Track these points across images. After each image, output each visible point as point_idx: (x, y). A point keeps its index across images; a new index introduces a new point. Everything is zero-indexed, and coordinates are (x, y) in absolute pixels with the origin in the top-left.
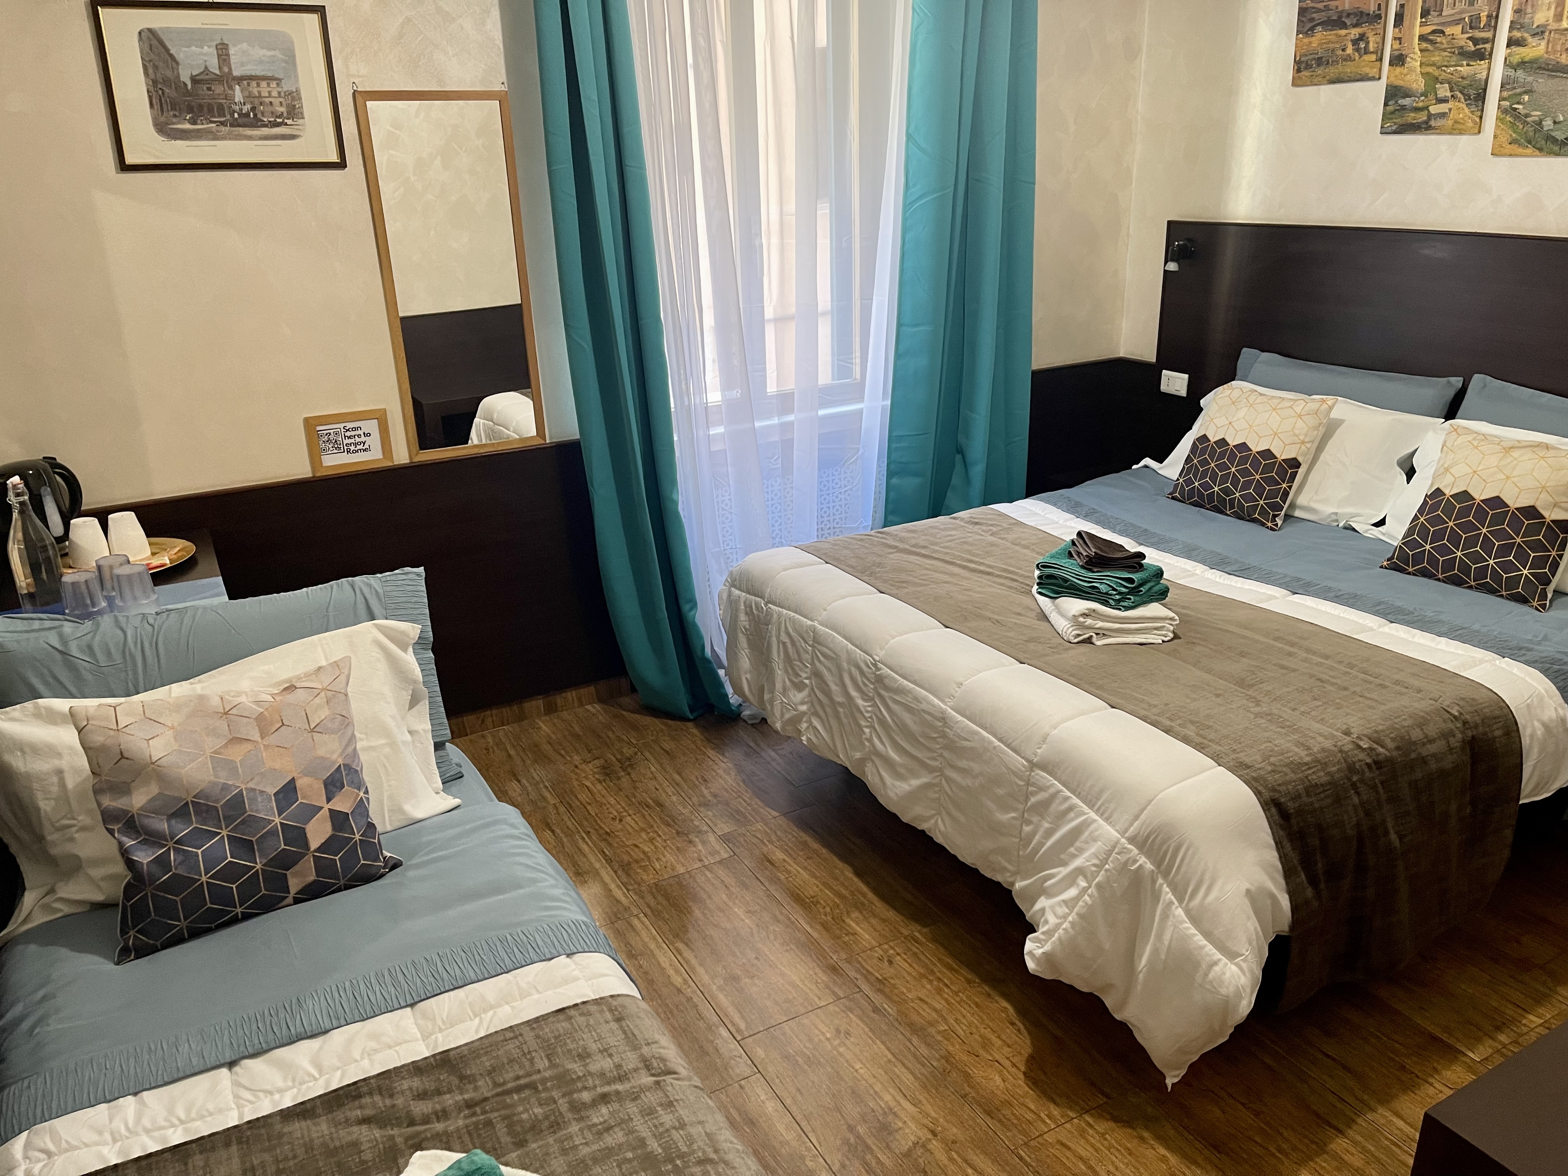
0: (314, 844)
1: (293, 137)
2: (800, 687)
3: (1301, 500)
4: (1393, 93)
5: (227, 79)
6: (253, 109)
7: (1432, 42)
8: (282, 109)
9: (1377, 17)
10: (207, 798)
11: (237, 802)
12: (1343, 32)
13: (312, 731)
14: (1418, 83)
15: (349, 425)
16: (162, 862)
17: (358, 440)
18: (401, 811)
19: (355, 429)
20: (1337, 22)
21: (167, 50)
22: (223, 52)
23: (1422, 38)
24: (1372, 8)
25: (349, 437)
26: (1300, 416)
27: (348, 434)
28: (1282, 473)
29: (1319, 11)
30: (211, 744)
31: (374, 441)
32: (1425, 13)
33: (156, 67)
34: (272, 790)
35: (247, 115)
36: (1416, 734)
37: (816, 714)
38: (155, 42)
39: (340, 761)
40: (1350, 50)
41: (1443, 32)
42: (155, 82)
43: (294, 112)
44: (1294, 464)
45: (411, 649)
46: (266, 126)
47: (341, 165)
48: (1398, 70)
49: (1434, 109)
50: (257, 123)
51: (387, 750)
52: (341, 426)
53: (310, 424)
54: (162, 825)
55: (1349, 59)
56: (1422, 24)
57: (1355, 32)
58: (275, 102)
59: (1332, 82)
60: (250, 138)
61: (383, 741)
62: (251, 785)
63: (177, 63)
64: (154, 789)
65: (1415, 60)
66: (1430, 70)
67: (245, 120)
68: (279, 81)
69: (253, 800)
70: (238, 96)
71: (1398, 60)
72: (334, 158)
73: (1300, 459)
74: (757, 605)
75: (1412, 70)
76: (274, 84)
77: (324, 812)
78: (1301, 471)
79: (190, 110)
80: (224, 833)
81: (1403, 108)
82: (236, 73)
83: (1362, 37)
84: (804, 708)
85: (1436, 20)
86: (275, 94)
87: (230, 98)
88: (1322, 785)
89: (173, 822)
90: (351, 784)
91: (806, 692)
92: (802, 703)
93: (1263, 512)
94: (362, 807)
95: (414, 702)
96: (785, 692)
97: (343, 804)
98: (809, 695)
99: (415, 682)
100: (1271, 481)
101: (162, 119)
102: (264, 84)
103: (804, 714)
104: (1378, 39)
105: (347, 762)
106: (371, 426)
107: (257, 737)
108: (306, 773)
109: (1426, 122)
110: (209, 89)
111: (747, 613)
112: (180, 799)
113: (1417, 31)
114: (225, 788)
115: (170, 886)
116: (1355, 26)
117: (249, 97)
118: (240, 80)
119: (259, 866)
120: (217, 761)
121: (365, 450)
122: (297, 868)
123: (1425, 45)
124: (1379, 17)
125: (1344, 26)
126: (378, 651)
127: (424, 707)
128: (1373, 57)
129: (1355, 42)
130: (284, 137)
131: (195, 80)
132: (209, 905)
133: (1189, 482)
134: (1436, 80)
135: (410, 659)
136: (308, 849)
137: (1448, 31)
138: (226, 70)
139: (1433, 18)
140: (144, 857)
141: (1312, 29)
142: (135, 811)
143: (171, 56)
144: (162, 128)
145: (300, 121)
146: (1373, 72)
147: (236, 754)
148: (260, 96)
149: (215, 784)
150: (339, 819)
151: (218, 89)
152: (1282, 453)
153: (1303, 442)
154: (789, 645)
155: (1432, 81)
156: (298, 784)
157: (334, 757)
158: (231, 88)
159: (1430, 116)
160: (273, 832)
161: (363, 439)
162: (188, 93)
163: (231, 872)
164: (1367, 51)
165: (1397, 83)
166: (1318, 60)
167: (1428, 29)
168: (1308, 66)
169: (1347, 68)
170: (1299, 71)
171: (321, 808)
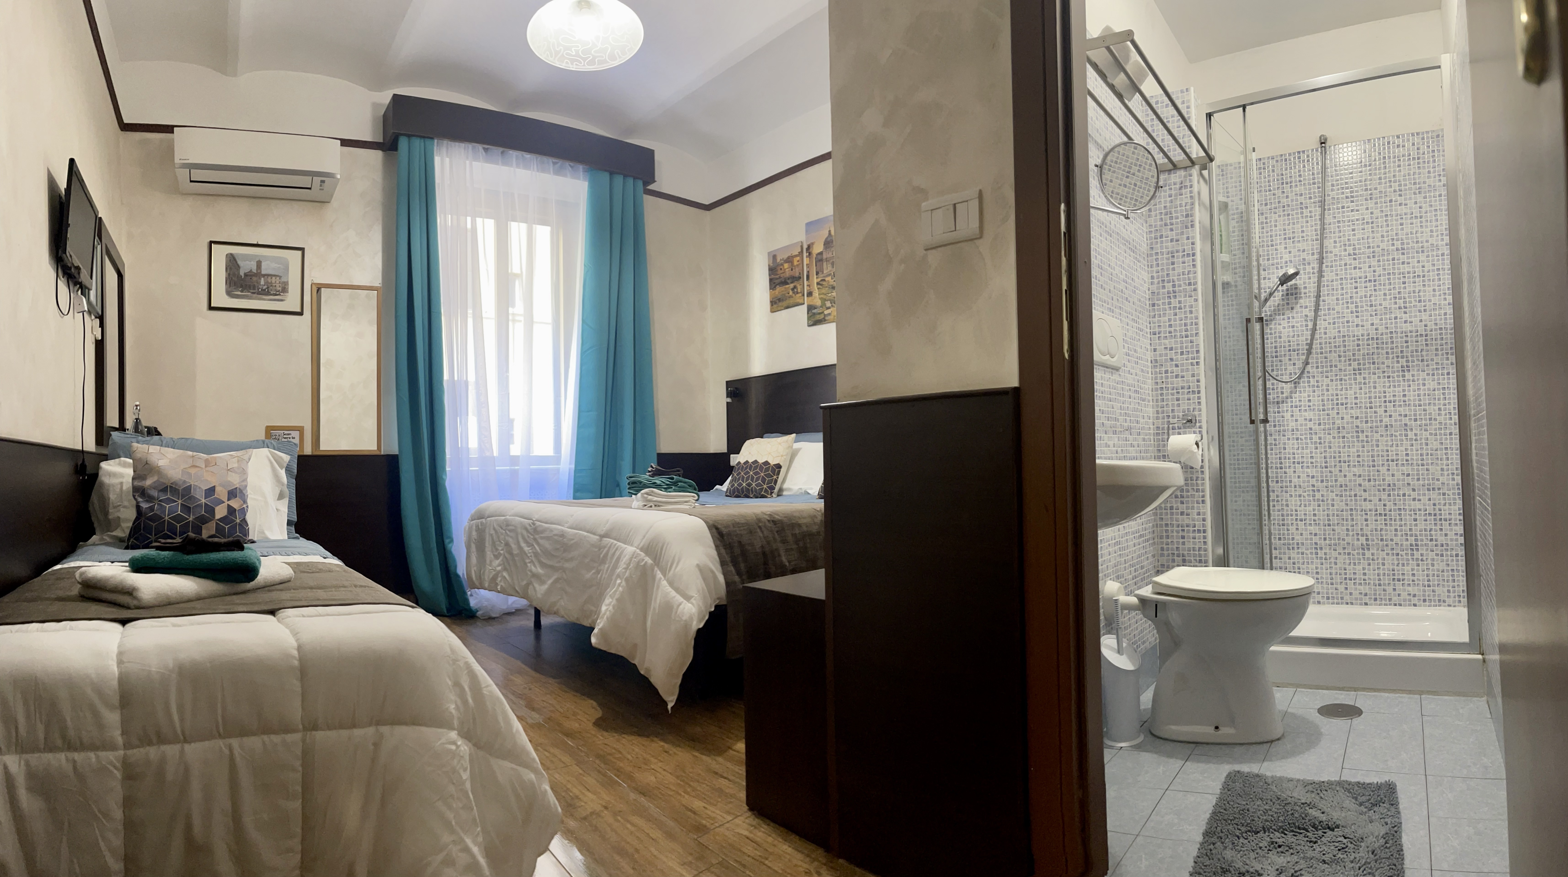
0: (218, 517)
1: (282, 300)
3: (785, 486)
4: (810, 308)
5: (259, 274)
6: (268, 288)
7: (821, 285)
8: (280, 289)
9: (799, 278)
10: (176, 484)
11: (188, 489)
12: (787, 286)
13: (228, 470)
14: (818, 303)
15: (286, 432)
16: (151, 509)
18: (263, 533)
20: (785, 283)
21: (236, 262)
22: (260, 265)
23: (818, 284)
24: (797, 275)
26: (780, 444)
27: (285, 436)
28: (773, 471)
29: (777, 279)
30: (183, 466)
32: (817, 273)
33: (230, 268)
34: (205, 488)
35: (265, 290)
38: (233, 258)
39: (238, 486)
40: (791, 293)
41: (824, 280)
42: (230, 272)
43: (285, 290)
44: (779, 466)
45: (284, 470)
46: (271, 295)
47: (301, 314)
48: (810, 298)
49: (826, 312)
50: (268, 294)
51: (262, 502)
52: (283, 432)
53: (268, 429)
54: (155, 493)
55: (791, 297)
56: (817, 278)
57: (792, 286)
58: (278, 285)
59: (787, 307)
60: (264, 300)
61: (260, 498)
62: (196, 484)
63: (240, 267)
64: (155, 478)
65: (816, 294)
66: (822, 296)
67: (262, 292)
68: (280, 277)
69: (195, 490)
70: (262, 282)
71: (810, 294)
72: (299, 310)
73: (781, 464)
75: (815, 297)
76: (278, 278)
77: (226, 505)
78: (783, 471)
79: (242, 286)
80: (180, 502)
81: (815, 314)
82: (263, 273)
83: (795, 287)
85: (822, 276)
86: (278, 282)
87: (259, 283)
89: (160, 493)
90: (241, 499)
93: (766, 491)
94: (243, 511)
95: (281, 497)
97: (235, 504)
99: (283, 484)
100: (769, 476)
101: (230, 288)
102: (274, 278)
103: (499, 572)
104: (801, 286)
105: (242, 488)
106: (296, 434)
107: (203, 466)
108: (220, 485)
109: (824, 318)
110: (250, 279)
112: (165, 484)
113: (815, 281)
114: (185, 482)
115: (152, 520)
116: (792, 283)
117: (266, 283)
118: (264, 276)
119: (191, 519)
120: (184, 471)
122: (208, 526)
123: (819, 286)
124: (800, 278)
125: (787, 284)
126: (268, 461)
127: (286, 501)
128: (800, 295)
129: (793, 289)
130: (278, 300)
131: (246, 275)
132: (166, 532)
133: (732, 486)
134: (825, 300)
135: (283, 474)
136: (214, 517)
137: (827, 279)
138: (259, 271)
139: (820, 275)
140: (144, 505)
141: (775, 287)
142: (145, 486)
143: (238, 265)
144: (229, 293)
145: (286, 294)
146: (801, 301)
147: (193, 471)
148: (271, 283)
149: (180, 480)
150: (231, 510)
151: (254, 279)
152: (773, 462)
153: (782, 456)
155: (823, 300)
156: (217, 489)
157: (235, 483)
158: (260, 279)
159: (824, 316)
160: (200, 506)
161: (291, 439)
162: (242, 279)
163: (178, 518)
164: (798, 293)
165: (811, 303)
166: (779, 300)
167: (819, 280)
168: (776, 303)
169: (791, 301)
170: (772, 305)
171: (224, 502)
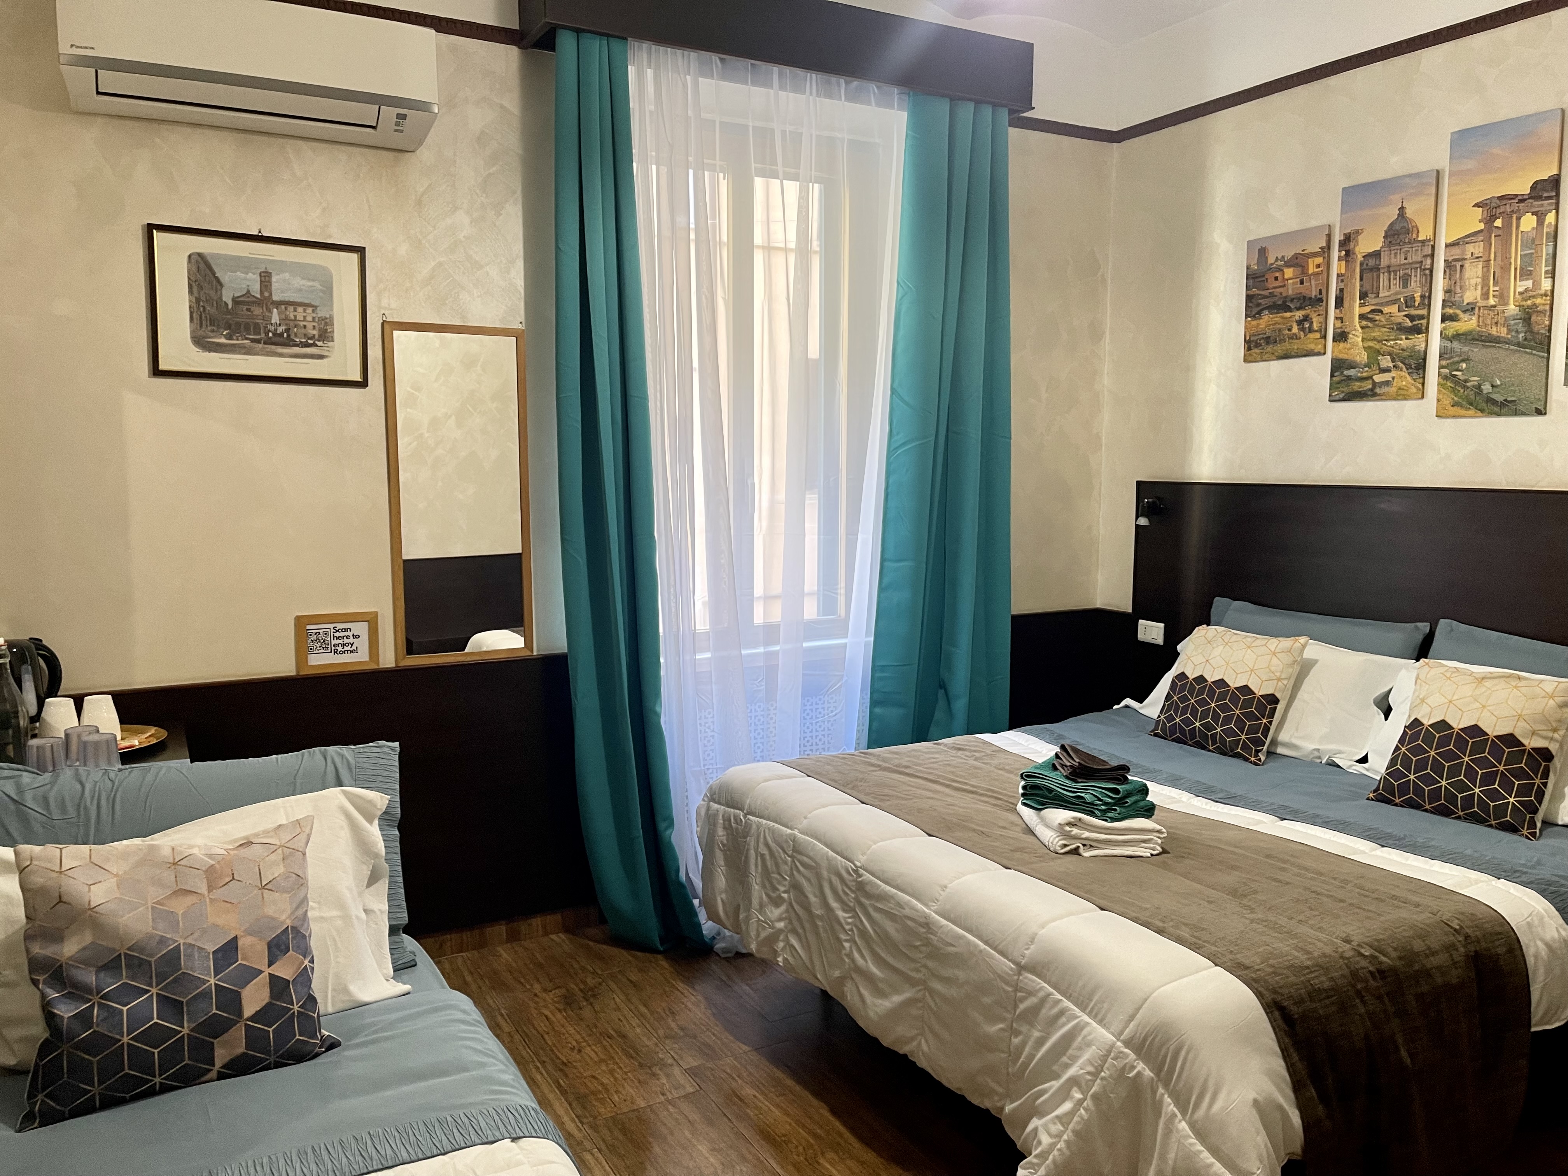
0: (249, 1010)
1: (321, 357)
2: (777, 902)
3: (1283, 737)
4: (1338, 366)
5: (266, 301)
6: (287, 330)
7: (1372, 320)
8: (315, 332)
9: (1319, 301)
10: (142, 950)
11: (173, 958)
12: (1288, 314)
13: (263, 888)
14: (1362, 357)
15: (340, 626)
16: (84, 1018)
17: (346, 641)
18: (346, 991)
19: (346, 630)
20: (1283, 306)
21: (214, 274)
22: (266, 279)
23: (1362, 317)
24: (1314, 294)
25: (338, 638)
26: (1274, 654)
27: (337, 634)
28: (1261, 708)
29: (1265, 296)
30: (155, 894)
31: (362, 644)
32: (1363, 296)
33: (201, 288)
34: (211, 948)
35: (281, 335)
36: (1418, 946)
37: (794, 931)
38: (202, 266)
39: (289, 923)
40: (1295, 329)
41: (1381, 312)
42: (198, 300)
43: (325, 335)
44: (1273, 700)
45: (376, 822)
46: (297, 346)
47: (363, 384)
48: (1342, 345)
49: (1378, 378)
50: (289, 343)
51: (339, 923)
52: (331, 626)
53: (301, 622)
54: (90, 977)
55: (1295, 337)
56: (1361, 305)
57: (1299, 314)
58: (310, 325)
59: (1283, 356)
60: (281, 355)
61: (335, 913)
62: (190, 940)
63: (221, 285)
64: (88, 938)
65: (1357, 337)
66: (1371, 344)
67: (277, 339)
68: (315, 308)
69: (189, 956)
70: (275, 318)
71: (1341, 336)
72: (357, 377)
73: (1278, 695)
74: (736, 818)
75: (1354, 345)
76: (310, 310)
77: (264, 978)
78: (1280, 707)
79: (228, 327)
80: (154, 991)
81: (1349, 378)
82: (275, 298)
83: (1306, 318)
84: (781, 925)
85: (1374, 301)
86: (309, 318)
87: (267, 320)
88: (1325, 990)
89: (102, 975)
90: (297, 949)
91: (783, 908)
92: (780, 919)
93: (1245, 747)
94: (305, 977)
95: (373, 879)
96: (762, 906)
97: (285, 970)
98: (787, 911)
99: (376, 856)
100: (1250, 716)
101: (201, 333)
102: (300, 309)
103: (780, 931)
104: (1321, 319)
105: (296, 924)
106: (361, 628)
107: (204, 890)
108: (249, 932)
109: (1372, 390)
110: (249, 310)
111: (725, 828)
112: (114, 950)
113: (1357, 311)
114: (163, 941)
115: (87, 1046)
116: (1298, 309)
117: (285, 319)
118: (278, 304)
119: (185, 1031)
120: (158, 912)
121: (351, 652)
122: (225, 1036)
123: (1364, 323)
124: (1321, 300)
125: (1289, 309)
126: (343, 818)
127: (383, 886)
128: (1318, 335)
129: (1300, 323)
130: (312, 356)
131: (236, 301)
132: (127, 1071)
133: (1170, 719)
134: (1378, 352)
135: (374, 832)
136: (241, 1015)
137: (1386, 310)
138: (266, 294)
139: (1371, 299)
140: (66, 1011)
141: (1259, 313)
142: (63, 960)
143: (217, 279)
144: (199, 341)
145: (330, 344)
146: (1319, 348)
147: (180, 906)
148: (295, 320)
149: (151, 936)
150: (278, 986)
151: (257, 311)
152: (1260, 689)
153: (1279, 679)
154: (768, 857)
155: (1373, 354)
156: (240, 943)
157: (283, 917)
158: (270, 311)
159: (1375, 384)
160: (206, 994)
161: (351, 640)
162: (228, 312)
163: (154, 1035)
164: (1311, 330)
165: (1341, 356)
166: (1268, 340)
167: (1367, 309)
168: (1258, 345)
169: (1295, 345)
170: (1249, 349)
171: (262, 972)
